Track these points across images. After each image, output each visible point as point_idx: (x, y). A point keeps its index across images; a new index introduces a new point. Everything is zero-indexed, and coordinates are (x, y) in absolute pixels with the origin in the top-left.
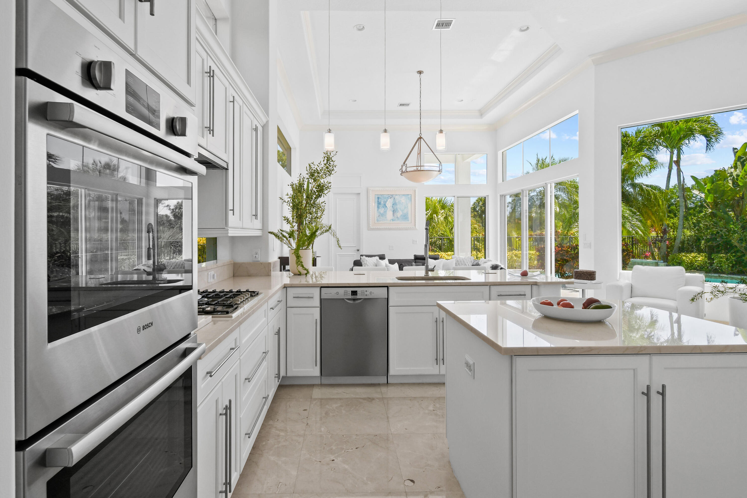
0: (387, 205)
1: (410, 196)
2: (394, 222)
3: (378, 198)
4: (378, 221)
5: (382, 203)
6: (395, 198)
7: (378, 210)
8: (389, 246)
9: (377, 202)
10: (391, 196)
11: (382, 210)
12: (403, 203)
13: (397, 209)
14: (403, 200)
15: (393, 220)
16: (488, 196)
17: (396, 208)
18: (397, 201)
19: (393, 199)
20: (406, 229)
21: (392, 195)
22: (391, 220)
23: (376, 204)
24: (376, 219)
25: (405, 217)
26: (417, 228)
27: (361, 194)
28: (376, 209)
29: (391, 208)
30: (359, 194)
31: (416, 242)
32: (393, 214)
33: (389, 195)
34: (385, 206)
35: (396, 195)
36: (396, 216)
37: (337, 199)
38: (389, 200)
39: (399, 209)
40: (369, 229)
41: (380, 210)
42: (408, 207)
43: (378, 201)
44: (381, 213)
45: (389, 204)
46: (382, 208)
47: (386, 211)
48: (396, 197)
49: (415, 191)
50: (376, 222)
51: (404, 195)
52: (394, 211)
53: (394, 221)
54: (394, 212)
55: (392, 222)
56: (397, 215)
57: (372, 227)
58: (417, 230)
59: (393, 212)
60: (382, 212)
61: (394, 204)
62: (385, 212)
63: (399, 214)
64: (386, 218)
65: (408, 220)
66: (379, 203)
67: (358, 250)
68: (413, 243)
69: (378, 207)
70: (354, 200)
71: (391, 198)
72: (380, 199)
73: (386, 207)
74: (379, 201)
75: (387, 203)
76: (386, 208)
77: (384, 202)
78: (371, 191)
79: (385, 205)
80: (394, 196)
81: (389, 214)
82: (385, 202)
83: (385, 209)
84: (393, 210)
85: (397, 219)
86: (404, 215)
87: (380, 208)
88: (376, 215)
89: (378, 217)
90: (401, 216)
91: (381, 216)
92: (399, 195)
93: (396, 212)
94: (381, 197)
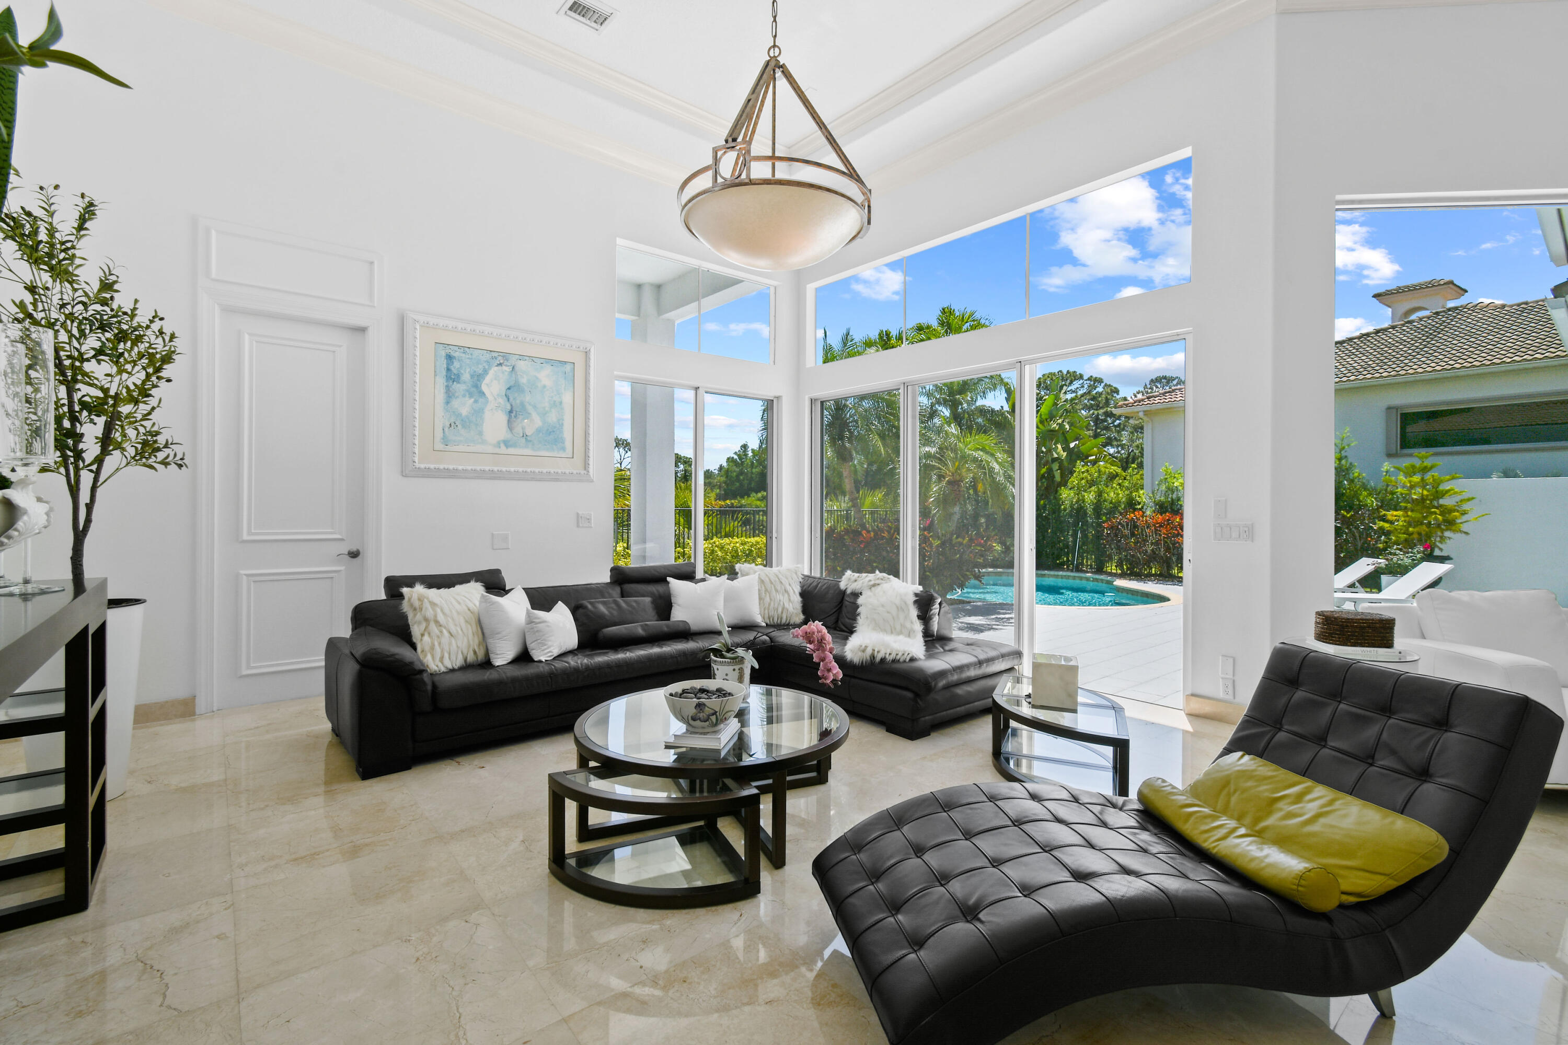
0: (484, 388)
1: (568, 368)
2: (511, 451)
3: (449, 358)
4: (446, 441)
5: (466, 376)
6: (516, 369)
7: (447, 403)
8: (493, 535)
9: (444, 373)
10: (501, 359)
11: (464, 405)
12: (544, 387)
13: (523, 406)
14: (546, 376)
15: (507, 443)
16: (778, 398)
17: (518, 401)
18: (523, 380)
19: (507, 369)
20: (555, 478)
21: (506, 356)
22: (502, 445)
23: (441, 381)
24: (439, 434)
25: (551, 437)
26: (591, 473)
27: (370, 332)
28: (441, 396)
29: (502, 401)
30: (363, 330)
31: (589, 520)
32: (509, 421)
33: (494, 354)
34: (476, 391)
35: (522, 357)
36: (518, 430)
37: (247, 337)
38: (494, 370)
39: (530, 409)
40: (408, 470)
41: (455, 403)
42: (561, 402)
43: (448, 370)
44: (460, 415)
45: (493, 385)
46: (464, 396)
47: (483, 409)
48: (522, 365)
49: (587, 353)
50: (439, 446)
51: (549, 361)
52: (511, 412)
53: (511, 446)
54: (513, 415)
55: (503, 450)
56: (523, 428)
57: (422, 466)
58: (592, 481)
59: (510, 417)
60: (464, 411)
61: (512, 389)
62: (479, 412)
63: (531, 424)
64: (481, 433)
65: (564, 449)
66: (452, 377)
67: (354, 555)
68: (578, 526)
69: (449, 392)
70: (334, 352)
71: (500, 364)
72: (456, 364)
73: (482, 394)
74: (452, 367)
75: (488, 379)
76: (481, 400)
77: (472, 376)
78: (418, 327)
79: (477, 386)
80: (513, 360)
81: (495, 423)
82: (478, 378)
83: (476, 401)
84: (509, 407)
85: (523, 440)
86: (548, 430)
87: (457, 397)
88: (441, 419)
89: (446, 429)
90: (539, 431)
91: (460, 427)
92: (532, 358)
93: (521, 417)
94: (464, 355)
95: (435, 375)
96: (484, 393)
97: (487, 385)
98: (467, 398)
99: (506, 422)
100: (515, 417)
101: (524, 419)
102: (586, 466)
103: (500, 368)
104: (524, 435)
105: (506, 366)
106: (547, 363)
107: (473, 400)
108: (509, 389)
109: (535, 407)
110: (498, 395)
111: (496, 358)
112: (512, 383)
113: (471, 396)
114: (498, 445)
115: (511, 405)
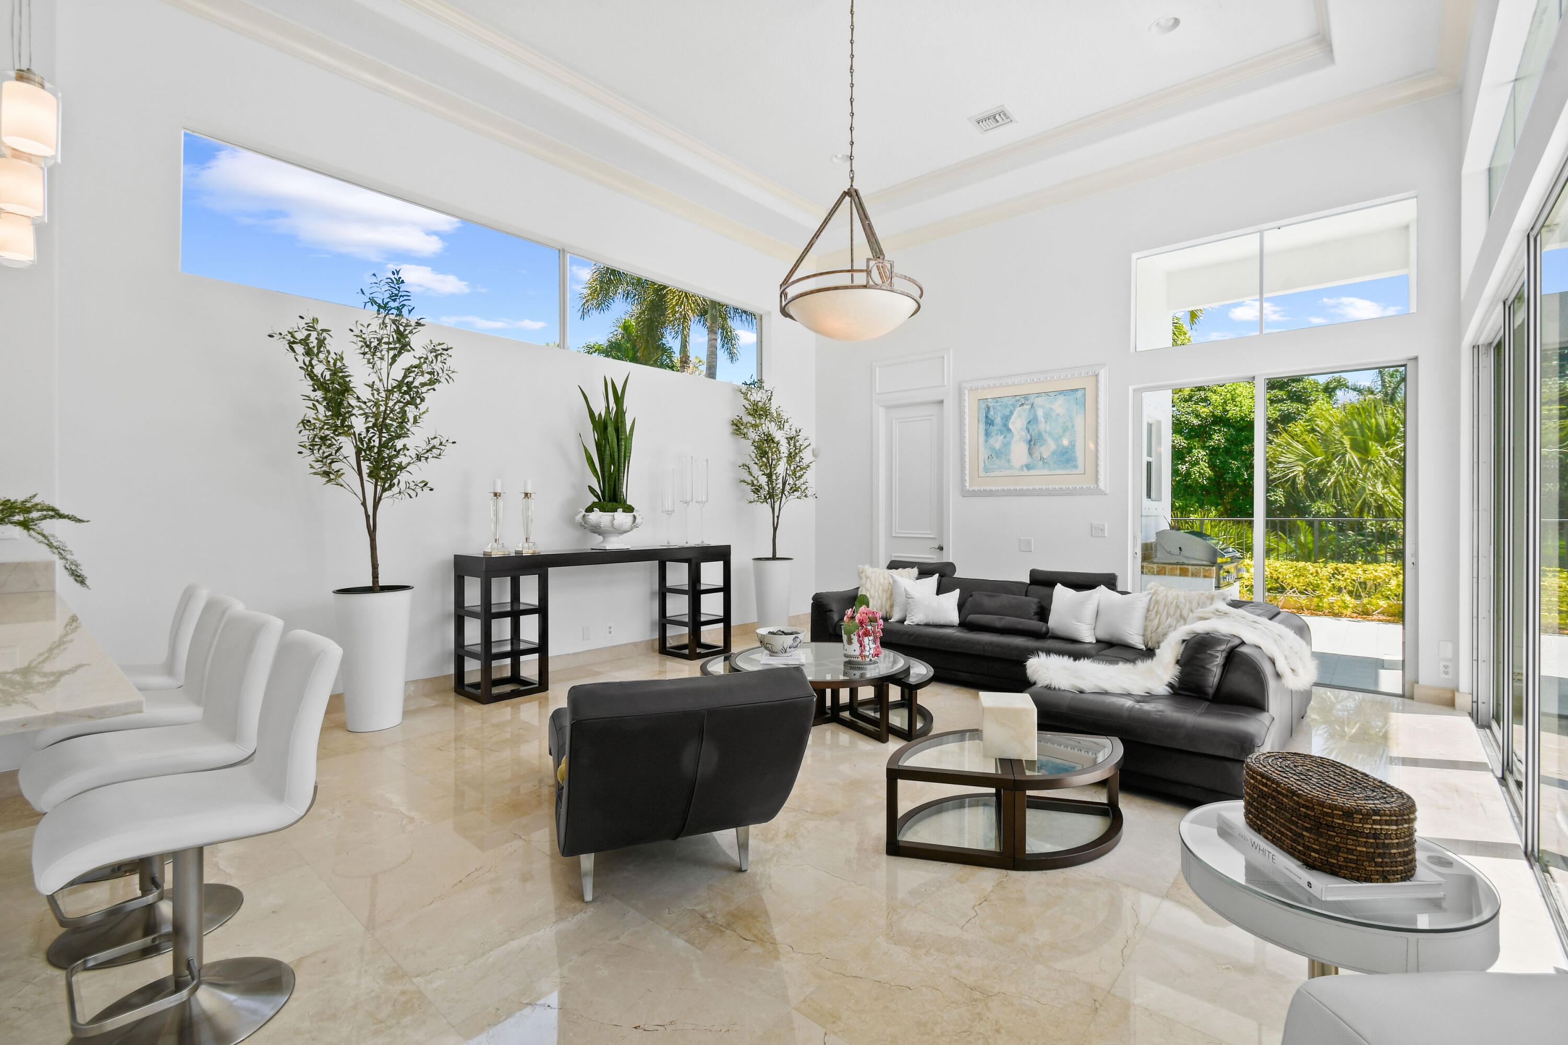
0: (1011, 426)
1: (1080, 393)
2: (1031, 472)
3: (987, 408)
4: (986, 470)
5: (998, 420)
6: (1035, 405)
7: (986, 441)
8: (1020, 539)
9: (984, 420)
11: (997, 441)
12: (1058, 415)
13: (1040, 434)
14: (1059, 406)
15: (1028, 467)
17: (1036, 432)
18: (1040, 413)
19: (1027, 407)
20: (1070, 493)
21: (1026, 397)
22: (1025, 469)
23: (982, 426)
24: (981, 465)
25: (1066, 457)
26: (1102, 485)
27: (945, 403)
28: (982, 438)
29: (1024, 433)
30: (942, 402)
31: (1100, 531)
32: (1029, 449)
33: (1017, 398)
35: (1039, 395)
36: (1037, 455)
37: (896, 423)
38: (1018, 410)
39: (1046, 436)
40: (966, 494)
41: (991, 441)
42: (1073, 426)
43: (987, 417)
44: (995, 449)
45: (1017, 424)
46: (997, 434)
47: (1010, 442)
48: (1038, 401)
49: (1096, 377)
50: (982, 473)
51: (1061, 392)
52: (1030, 441)
54: (1032, 443)
55: (1026, 472)
56: (1041, 453)
57: (970, 489)
58: (1103, 494)
59: (1030, 445)
60: (997, 446)
61: (1032, 422)
62: (1006, 445)
63: (1047, 449)
64: (1009, 461)
65: (1076, 467)
66: (989, 422)
67: (941, 549)
68: (1090, 536)
69: (987, 434)
70: (930, 420)
71: (1022, 405)
72: (992, 412)
73: (1009, 430)
74: (989, 415)
75: (1013, 418)
76: (1009, 436)
77: (1002, 419)
78: (970, 392)
79: (1006, 425)
81: (1019, 452)
82: (1006, 419)
83: (1005, 437)
84: (1029, 437)
85: (1041, 463)
86: (1061, 452)
87: (993, 436)
88: (983, 454)
89: (986, 461)
90: (1054, 453)
91: (994, 458)
92: (1047, 394)
93: (1039, 444)
94: (996, 404)
95: (978, 423)
96: (1010, 430)
97: (1013, 423)
98: (999, 435)
99: (1027, 450)
100: (1034, 444)
101: (1041, 446)
102: (1097, 480)
103: (1022, 407)
104: (1042, 459)
105: (1027, 405)
106: (1060, 394)
107: (1003, 436)
108: (1029, 422)
109: (1050, 434)
110: (1021, 429)
111: (1019, 400)
112: (1031, 417)
113: (1002, 434)
114: (1022, 468)
115: (1031, 436)
